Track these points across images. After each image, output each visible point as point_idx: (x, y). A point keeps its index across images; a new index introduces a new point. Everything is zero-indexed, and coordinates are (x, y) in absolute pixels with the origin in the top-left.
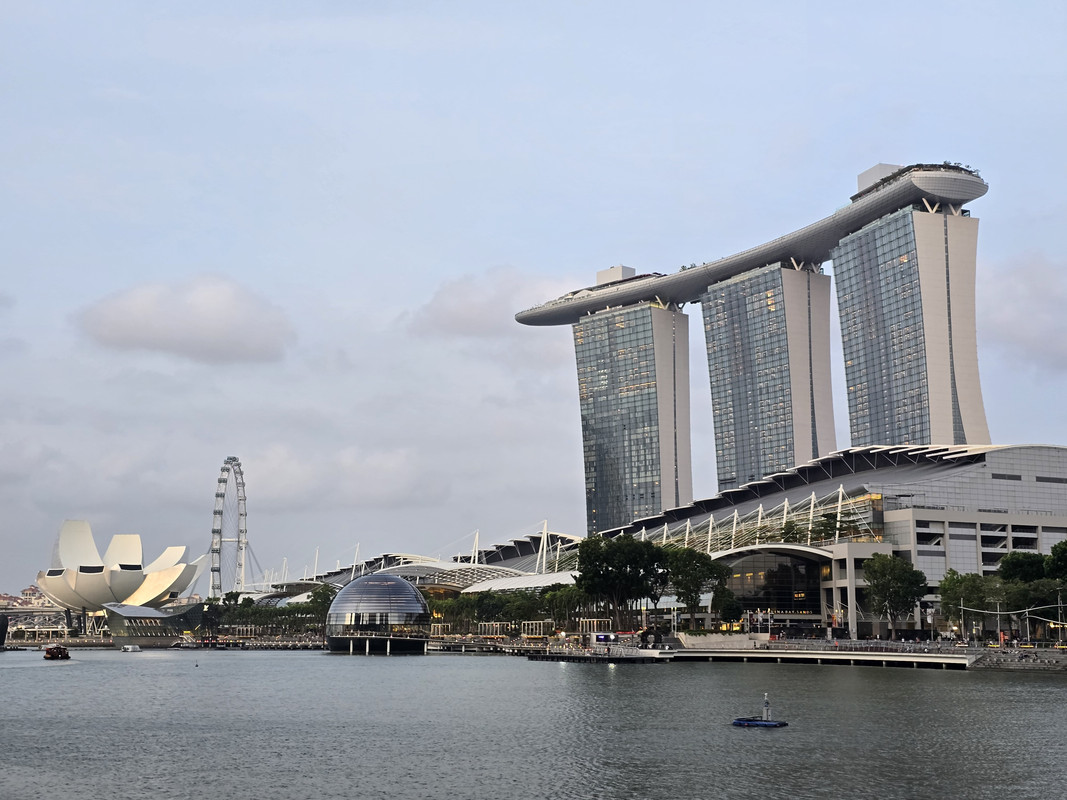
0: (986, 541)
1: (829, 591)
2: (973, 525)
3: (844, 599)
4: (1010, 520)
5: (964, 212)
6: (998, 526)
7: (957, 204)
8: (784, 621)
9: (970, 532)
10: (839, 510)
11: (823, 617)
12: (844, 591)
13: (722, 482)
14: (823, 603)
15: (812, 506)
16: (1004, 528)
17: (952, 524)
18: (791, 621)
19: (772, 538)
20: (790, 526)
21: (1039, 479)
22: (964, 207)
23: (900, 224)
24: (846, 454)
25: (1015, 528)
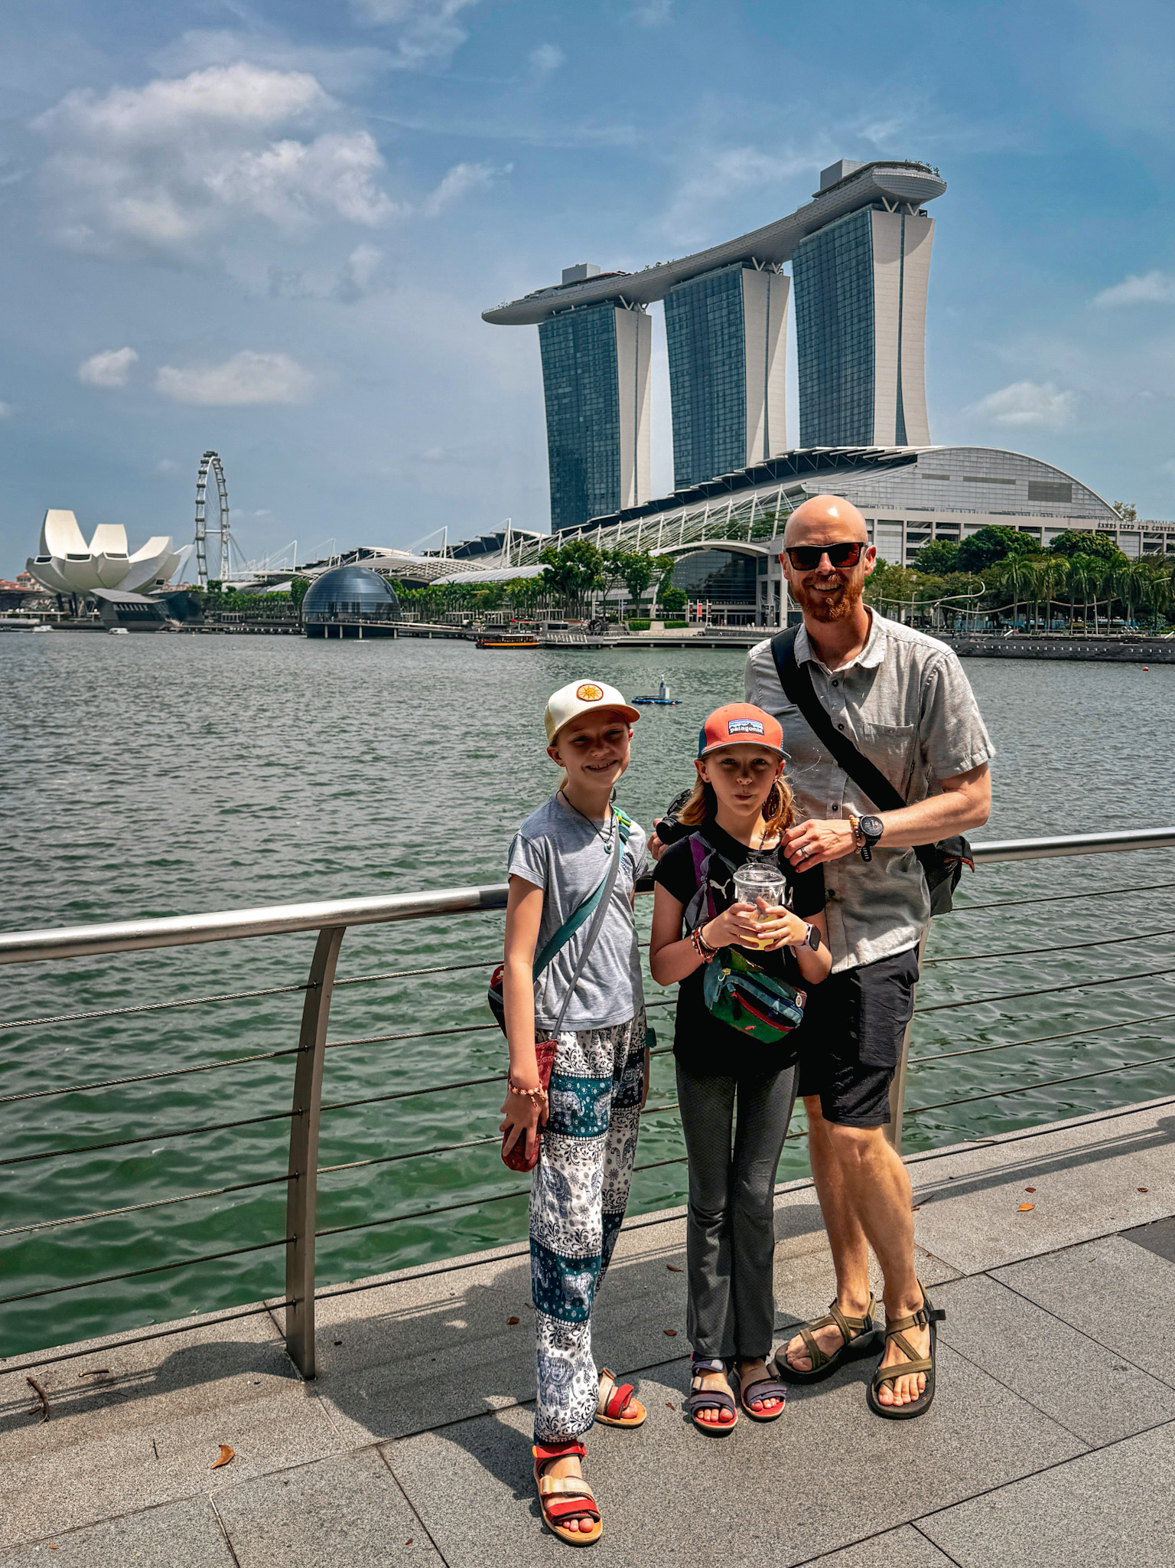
0: (912, 537)
1: (765, 584)
2: (901, 523)
3: (778, 591)
4: (935, 517)
5: (921, 212)
6: (924, 523)
7: (915, 204)
8: (723, 611)
9: (898, 528)
10: (778, 509)
11: (758, 608)
12: (778, 584)
13: (678, 483)
14: (759, 595)
15: (754, 504)
16: (929, 525)
17: (881, 522)
18: (729, 611)
19: (717, 536)
20: (732, 524)
21: (967, 479)
22: (922, 207)
23: (859, 223)
24: (791, 455)
25: (939, 525)
